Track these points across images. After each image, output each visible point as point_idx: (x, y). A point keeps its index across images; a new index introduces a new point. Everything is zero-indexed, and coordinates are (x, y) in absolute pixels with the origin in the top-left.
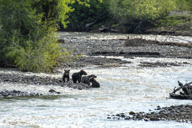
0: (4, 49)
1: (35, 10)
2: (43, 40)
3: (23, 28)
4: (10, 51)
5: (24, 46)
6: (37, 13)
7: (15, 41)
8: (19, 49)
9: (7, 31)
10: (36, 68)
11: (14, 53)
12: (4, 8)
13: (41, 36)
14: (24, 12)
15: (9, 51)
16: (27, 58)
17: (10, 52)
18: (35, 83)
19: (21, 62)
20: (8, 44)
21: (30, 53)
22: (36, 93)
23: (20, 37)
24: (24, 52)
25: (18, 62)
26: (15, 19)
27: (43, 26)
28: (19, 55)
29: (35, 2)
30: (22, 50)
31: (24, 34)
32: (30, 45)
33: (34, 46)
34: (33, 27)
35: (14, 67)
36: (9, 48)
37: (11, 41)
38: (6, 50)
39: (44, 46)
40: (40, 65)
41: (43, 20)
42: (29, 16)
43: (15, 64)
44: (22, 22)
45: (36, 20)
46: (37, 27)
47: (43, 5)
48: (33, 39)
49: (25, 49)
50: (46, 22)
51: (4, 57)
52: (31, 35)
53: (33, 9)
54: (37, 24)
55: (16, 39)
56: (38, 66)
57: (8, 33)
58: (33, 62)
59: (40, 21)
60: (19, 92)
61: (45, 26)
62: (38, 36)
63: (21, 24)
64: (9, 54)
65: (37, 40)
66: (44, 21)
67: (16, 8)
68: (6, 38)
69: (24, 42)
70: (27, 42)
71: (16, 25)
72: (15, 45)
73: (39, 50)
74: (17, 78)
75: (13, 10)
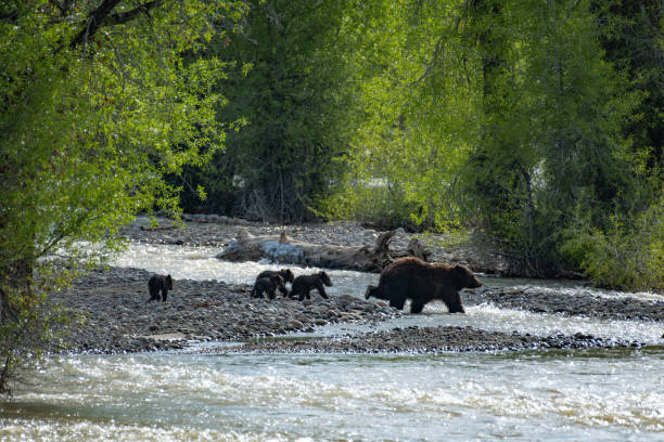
0: (555, 235)
1: (630, 141)
2: (649, 212)
3: (600, 184)
4: (570, 238)
5: (603, 228)
6: (634, 148)
7: (581, 216)
8: (591, 234)
9: (563, 191)
10: (632, 281)
11: (579, 243)
12: (556, 135)
13: (644, 204)
14: (603, 145)
15: (566, 239)
16: (610, 255)
17: (570, 242)
18: (628, 317)
19: (597, 265)
20: (564, 220)
21: (617, 243)
22: (631, 341)
23: (593, 205)
24: (604, 243)
25: (588, 266)
26: (581, 161)
27: (650, 179)
28: (591, 249)
29: (629, 120)
30: (599, 236)
31: (602, 198)
32: (617, 225)
33: (628, 228)
34: (624, 180)
35: (579, 278)
36: (566, 232)
37: (571, 215)
38: (560, 236)
39: (651, 229)
40: (641, 274)
41: (650, 164)
42: (616, 155)
43: (582, 271)
44: (599, 170)
45: (633, 166)
46: (635, 182)
47: (649, 129)
48: (624, 210)
49: (605, 234)
50: (656, 170)
51: (554, 254)
52: (621, 201)
53: (626, 138)
54: (634, 175)
55: (584, 211)
56: (636, 275)
57: (566, 195)
58: (625, 266)
59: (642, 167)
60: (590, 337)
61: (653, 180)
62: (636, 204)
63: (595, 174)
64: (568, 247)
65: (635, 212)
66: (652, 166)
67: (583, 136)
68: (559, 208)
69: (604, 217)
70: (612, 218)
71: (584, 176)
72: (580, 225)
73: (638, 237)
74: (584, 304)
75: (578, 139)
